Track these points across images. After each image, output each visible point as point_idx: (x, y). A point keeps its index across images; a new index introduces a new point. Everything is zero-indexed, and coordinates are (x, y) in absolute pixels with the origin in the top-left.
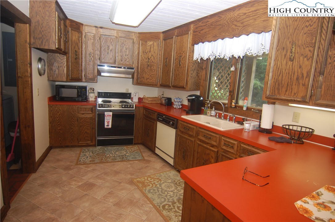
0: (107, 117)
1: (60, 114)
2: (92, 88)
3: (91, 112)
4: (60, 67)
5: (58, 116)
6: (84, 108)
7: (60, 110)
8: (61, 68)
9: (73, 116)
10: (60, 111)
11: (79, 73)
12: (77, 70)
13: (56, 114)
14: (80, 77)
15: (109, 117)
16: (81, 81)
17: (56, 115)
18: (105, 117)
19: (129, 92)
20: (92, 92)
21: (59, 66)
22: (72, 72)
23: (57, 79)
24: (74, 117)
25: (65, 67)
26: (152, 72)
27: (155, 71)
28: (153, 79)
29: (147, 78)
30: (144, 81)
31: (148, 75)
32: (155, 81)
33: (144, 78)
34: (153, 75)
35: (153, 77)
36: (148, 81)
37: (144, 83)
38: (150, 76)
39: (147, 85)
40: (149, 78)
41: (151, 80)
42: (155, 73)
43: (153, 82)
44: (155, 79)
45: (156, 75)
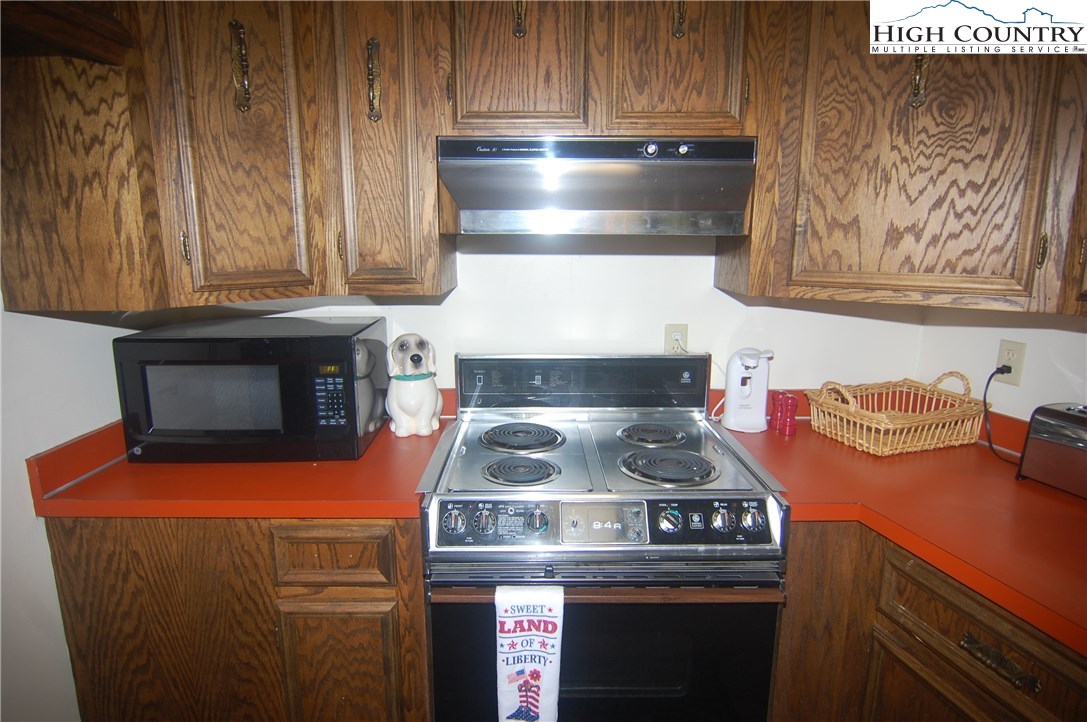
0: (519, 638)
1: (138, 592)
2: (412, 342)
3: (382, 579)
4: (87, 181)
5: (126, 600)
6: (318, 541)
7: (135, 553)
8: (98, 193)
9: (238, 608)
10: (139, 561)
11: (291, 230)
12: (270, 209)
13: (113, 587)
14: (303, 265)
15: (537, 636)
16: (316, 288)
17: (114, 599)
18: (503, 641)
19: (695, 348)
20: (410, 370)
21: (79, 175)
22: (220, 227)
23: (76, 294)
24: (246, 610)
25: (123, 179)
26: (967, 160)
27: (1002, 150)
28: (972, 230)
29: (897, 229)
30: (860, 263)
31: (908, 197)
32: (998, 250)
33: (862, 227)
34: (969, 192)
35: (969, 208)
36: (908, 258)
37: (855, 281)
38: (930, 210)
39: (890, 293)
40: (921, 225)
41: (949, 242)
42: (1009, 162)
43: (970, 262)
44: (998, 227)
45: (1016, 189)
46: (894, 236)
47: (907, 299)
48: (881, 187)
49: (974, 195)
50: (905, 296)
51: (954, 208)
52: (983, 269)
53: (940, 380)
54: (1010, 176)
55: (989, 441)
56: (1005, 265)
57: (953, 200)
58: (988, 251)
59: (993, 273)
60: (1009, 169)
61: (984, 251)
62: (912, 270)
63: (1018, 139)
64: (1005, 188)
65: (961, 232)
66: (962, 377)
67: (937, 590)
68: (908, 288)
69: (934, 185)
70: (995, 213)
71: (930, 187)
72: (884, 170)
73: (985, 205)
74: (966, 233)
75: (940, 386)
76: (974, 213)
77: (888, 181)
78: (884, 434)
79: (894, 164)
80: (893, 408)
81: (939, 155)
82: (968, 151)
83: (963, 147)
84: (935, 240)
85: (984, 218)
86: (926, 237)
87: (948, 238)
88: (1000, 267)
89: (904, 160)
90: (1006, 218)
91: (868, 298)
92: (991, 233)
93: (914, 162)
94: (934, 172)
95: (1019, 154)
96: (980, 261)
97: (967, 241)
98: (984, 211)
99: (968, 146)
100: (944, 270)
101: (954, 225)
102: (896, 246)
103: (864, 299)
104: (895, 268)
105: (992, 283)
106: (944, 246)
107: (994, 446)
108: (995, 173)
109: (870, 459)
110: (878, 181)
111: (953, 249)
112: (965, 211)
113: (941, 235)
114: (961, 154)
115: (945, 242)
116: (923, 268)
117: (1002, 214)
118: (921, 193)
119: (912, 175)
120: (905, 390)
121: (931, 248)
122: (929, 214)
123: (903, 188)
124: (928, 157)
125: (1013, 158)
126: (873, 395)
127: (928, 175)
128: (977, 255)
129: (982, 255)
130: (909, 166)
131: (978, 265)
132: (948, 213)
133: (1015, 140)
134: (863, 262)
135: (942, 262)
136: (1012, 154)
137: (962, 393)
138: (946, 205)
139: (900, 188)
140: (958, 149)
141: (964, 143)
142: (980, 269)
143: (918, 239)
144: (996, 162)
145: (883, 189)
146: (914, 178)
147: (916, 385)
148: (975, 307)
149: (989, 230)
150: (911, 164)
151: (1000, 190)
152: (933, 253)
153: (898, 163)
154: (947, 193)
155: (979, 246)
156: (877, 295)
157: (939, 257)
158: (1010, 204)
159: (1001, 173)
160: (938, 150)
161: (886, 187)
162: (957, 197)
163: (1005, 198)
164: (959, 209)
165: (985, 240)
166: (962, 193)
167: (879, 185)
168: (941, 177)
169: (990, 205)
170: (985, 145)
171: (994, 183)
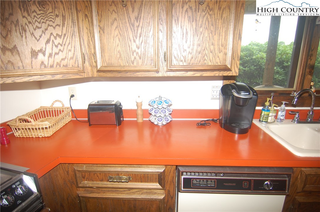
26: (54, 26)
27: (65, 24)
28: (62, 52)
29: (35, 51)
30: (23, 66)
31: (36, 38)
32: (72, 58)
33: (19, 50)
34: (58, 38)
35: (59, 44)
36: (42, 63)
37: (24, 73)
38: (46, 44)
39: (39, 77)
40: (44, 50)
41: (56, 56)
42: (68, 28)
43: (64, 63)
44: (70, 50)
45: (72, 38)
46: (34, 54)
47: (46, 78)
48: (23, 33)
49: (60, 39)
50: (45, 77)
51: (54, 43)
52: (69, 65)
53: (53, 104)
54: (69, 33)
55: (76, 118)
56: (75, 63)
57: (53, 40)
58: (69, 59)
59: (72, 66)
60: (68, 31)
61: (68, 59)
62: (45, 67)
63: (68, 21)
64: (69, 37)
65: (59, 52)
66: (60, 101)
67: (97, 170)
68: (46, 74)
69: (45, 34)
70: (68, 46)
71: (43, 35)
72: (22, 26)
73: (64, 43)
74: (60, 52)
75: (54, 106)
76: (61, 45)
77: (25, 31)
78: (49, 128)
79: (26, 24)
80: (40, 118)
81: (43, 22)
82: (54, 22)
83: (51, 21)
84: (50, 55)
85: (65, 47)
86: (47, 54)
87: (55, 54)
88: (74, 64)
89: (30, 23)
90: (71, 47)
91: (30, 79)
92: (68, 53)
93: (34, 24)
94: (43, 29)
95: (70, 26)
96: (67, 62)
97: (61, 56)
98: (65, 45)
99: (53, 21)
100: (57, 66)
101: (56, 50)
102: (36, 58)
103: (29, 80)
104: (39, 66)
105: (73, 69)
106: (54, 57)
107: (78, 119)
108: (64, 32)
109: (47, 139)
110: (21, 30)
111: (58, 58)
112: (58, 44)
113: (52, 53)
114: (51, 23)
115: (54, 56)
116: (49, 66)
117: (70, 46)
118: (40, 37)
119: (35, 30)
120: (42, 110)
121: (50, 58)
122: (46, 45)
123: (32, 34)
124: (39, 23)
125: (69, 27)
126: (33, 116)
127: (41, 30)
128: (66, 60)
129: (68, 60)
130: (32, 25)
131: (67, 64)
132: (52, 45)
133: (68, 20)
134: (24, 65)
135: (55, 64)
136: (68, 25)
137: (62, 106)
138: (51, 42)
139: (31, 34)
140: (50, 21)
141: (51, 19)
142: (68, 65)
143: (44, 55)
144: (64, 28)
145: (24, 34)
146: (36, 30)
147: (46, 108)
148: (70, 78)
149: (68, 52)
150: (33, 25)
151: (67, 37)
152: (51, 60)
153: (27, 23)
154: (50, 37)
155: (66, 57)
156: (34, 78)
157: (54, 61)
158: (72, 42)
159: (66, 32)
160: (42, 20)
161: (25, 33)
162: (54, 40)
163: (70, 41)
164: (56, 44)
165: (67, 55)
166: (55, 38)
167: (21, 32)
168: (46, 31)
169: (65, 43)
170: (59, 21)
171: (65, 35)
